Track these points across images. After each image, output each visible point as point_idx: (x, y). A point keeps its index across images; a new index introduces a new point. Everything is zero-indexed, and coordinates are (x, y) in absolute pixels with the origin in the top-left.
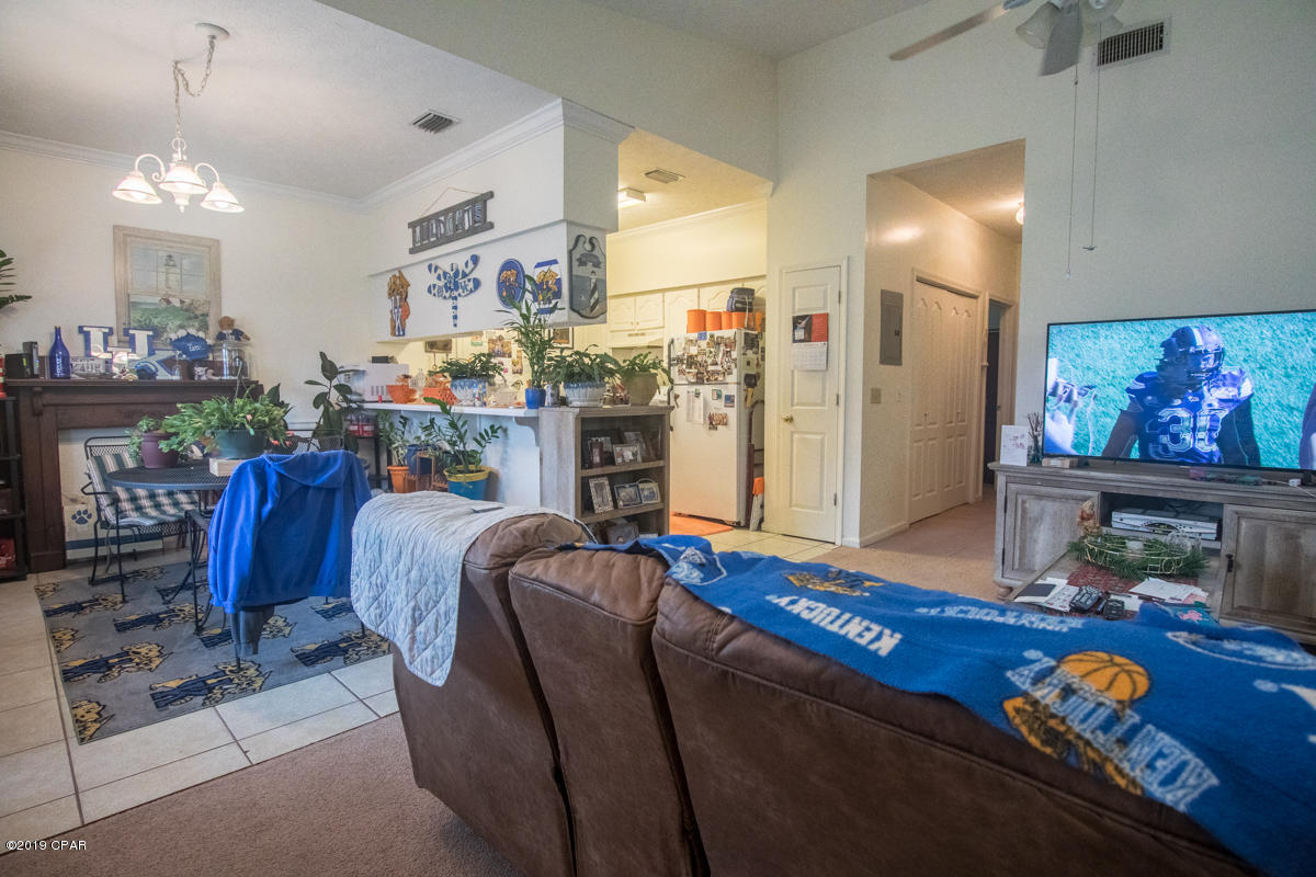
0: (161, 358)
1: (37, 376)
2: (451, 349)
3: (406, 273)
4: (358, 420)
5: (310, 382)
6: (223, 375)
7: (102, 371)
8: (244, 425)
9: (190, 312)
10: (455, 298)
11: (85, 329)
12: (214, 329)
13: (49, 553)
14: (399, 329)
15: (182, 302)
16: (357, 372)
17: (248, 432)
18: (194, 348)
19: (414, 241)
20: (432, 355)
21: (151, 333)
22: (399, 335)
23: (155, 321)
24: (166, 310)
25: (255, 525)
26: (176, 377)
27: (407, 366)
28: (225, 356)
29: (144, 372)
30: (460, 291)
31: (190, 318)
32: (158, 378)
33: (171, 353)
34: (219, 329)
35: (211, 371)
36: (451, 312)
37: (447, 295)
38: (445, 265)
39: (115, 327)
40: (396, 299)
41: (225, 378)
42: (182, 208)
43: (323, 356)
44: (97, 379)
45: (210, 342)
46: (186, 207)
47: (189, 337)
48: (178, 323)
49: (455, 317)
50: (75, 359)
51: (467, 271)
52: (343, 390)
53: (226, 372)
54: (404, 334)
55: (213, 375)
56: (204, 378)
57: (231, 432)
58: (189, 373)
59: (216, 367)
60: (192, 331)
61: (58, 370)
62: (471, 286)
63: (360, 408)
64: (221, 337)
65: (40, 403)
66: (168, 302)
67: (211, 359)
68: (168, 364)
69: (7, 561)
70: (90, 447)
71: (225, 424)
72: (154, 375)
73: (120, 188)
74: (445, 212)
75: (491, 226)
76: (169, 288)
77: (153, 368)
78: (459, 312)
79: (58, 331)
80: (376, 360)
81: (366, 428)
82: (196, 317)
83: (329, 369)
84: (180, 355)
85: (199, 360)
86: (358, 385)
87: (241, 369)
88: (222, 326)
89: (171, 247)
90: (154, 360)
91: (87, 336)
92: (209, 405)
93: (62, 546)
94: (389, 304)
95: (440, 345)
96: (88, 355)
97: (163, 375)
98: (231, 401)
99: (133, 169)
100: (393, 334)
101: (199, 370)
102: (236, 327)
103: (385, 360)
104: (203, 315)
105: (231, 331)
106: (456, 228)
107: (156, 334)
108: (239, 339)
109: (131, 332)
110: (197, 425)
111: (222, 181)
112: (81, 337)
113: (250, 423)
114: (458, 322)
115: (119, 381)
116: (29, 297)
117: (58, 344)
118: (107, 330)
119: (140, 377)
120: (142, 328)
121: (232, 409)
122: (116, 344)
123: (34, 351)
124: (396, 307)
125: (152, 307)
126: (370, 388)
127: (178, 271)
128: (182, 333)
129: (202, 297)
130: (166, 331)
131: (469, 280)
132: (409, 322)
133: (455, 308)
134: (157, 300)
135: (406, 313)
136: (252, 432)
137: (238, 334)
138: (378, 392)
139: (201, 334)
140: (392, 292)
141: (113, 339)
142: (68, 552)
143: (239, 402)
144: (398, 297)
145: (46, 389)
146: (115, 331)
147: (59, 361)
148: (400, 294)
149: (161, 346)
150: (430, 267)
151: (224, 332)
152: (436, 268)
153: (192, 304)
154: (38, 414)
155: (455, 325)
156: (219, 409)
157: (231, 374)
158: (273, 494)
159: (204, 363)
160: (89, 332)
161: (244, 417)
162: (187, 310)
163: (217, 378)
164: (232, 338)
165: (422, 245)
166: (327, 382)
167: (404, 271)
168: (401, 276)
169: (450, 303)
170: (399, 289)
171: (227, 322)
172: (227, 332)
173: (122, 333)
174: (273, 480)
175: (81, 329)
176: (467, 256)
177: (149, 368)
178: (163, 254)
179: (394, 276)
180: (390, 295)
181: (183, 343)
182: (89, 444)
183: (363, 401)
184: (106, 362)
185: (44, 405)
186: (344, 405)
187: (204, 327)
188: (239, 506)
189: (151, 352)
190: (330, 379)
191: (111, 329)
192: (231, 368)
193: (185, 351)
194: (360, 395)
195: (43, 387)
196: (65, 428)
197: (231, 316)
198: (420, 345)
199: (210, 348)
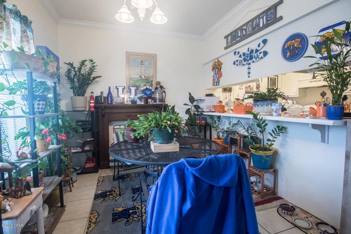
0: (138, 97)
1: (102, 103)
2: (231, 91)
3: (220, 60)
4: (200, 119)
5: (185, 104)
6: (157, 102)
7: (122, 101)
8: (166, 127)
9: (148, 80)
10: (250, 64)
11: (118, 87)
12: (154, 86)
13: (105, 163)
14: (216, 83)
15: (145, 77)
16: (201, 100)
17: (168, 130)
18: (148, 93)
19: (227, 43)
20: (225, 93)
21: (136, 88)
22: (217, 85)
23: (137, 84)
24: (140, 80)
25: (178, 220)
26: (143, 103)
27: (219, 97)
28: (157, 96)
29: (133, 102)
30: (254, 59)
31: (147, 82)
32: (137, 103)
33: (141, 95)
34: (156, 86)
35: (153, 101)
36: (247, 71)
37: (245, 63)
38: (244, 50)
39: (126, 86)
40: (215, 71)
41: (157, 103)
42: (142, 19)
43: (190, 94)
44: (120, 104)
45: (153, 90)
46: (143, 18)
47: (147, 89)
48: (144, 84)
49: (249, 73)
50: (114, 97)
51: (259, 49)
52: (197, 107)
53: (158, 101)
54: (219, 85)
55: (154, 102)
56: (151, 103)
57: (160, 130)
58: (147, 102)
59: (155, 99)
60: (148, 87)
61: (109, 101)
62: (262, 55)
63: (202, 114)
64: (156, 88)
65: (104, 112)
66: (141, 77)
67: (153, 96)
68: (140, 98)
69: (94, 165)
70: (115, 129)
71: (158, 125)
72: (136, 102)
73: (118, 13)
74: (246, 24)
75: (281, 18)
76: (141, 72)
77: (136, 100)
78: (251, 71)
79: (110, 88)
80: (207, 95)
81: (203, 122)
82: (149, 82)
83: (192, 99)
84: (144, 95)
85: (150, 97)
86: (202, 105)
87: (162, 100)
88: (156, 85)
89: (142, 58)
90: (136, 97)
91: (118, 89)
92: (151, 116)
93: (109, 161)
94: (212, 73)
95: (228, 89)
96: (118, 96)
97: (139, 102)
98: (160, 114)
99: (124, 4)
100: (214, 85)
101: (149, 100)
102: (161, 85)
103: (211, 95)
104: (151, 81)
105: (159, 86)
106: (254, 29)
107: (137, 88)
108: (162, 89)
109: (130, 88)
110: (145, 126)
111: (158, 7)
112: (116, 90)
113: (169, 126)
114: (250, 75)
115: (126, 105)
116: (101, 76)
117: (110, 93)
118: (123, 87)
119: (132, 103)
120: (133, 86)
121: (161, 118)
122: (126, 92)
123: (102, 95)
124: (215, 74)
125: (136, 79)
126: (206, 106)
127: (144, 66)
128: (145, 88)
129: (151, 75)
130: (140, 87)
131: (260, 53)
132: (221, 79)
133: (249, 68)
134: (138, 76)
135: (221, 76)
136: (170, 131)
137: (162, 87)
138: (209, 108)
139: (150, 88)
140: (214, 68)
141: (125, 91)
142: (110, 163)
143: (164, 114)
144: (217, 70)
145: (105, 108)
146: (126, 87)
147: (109, 98)
148: (218, 68)
149: (138, 93)
150: (235, 53)
151: (157, 87)
152: (239, 53)
153: (148, 77)
154: (103, 116)
155: (249, 77)
156: (155, 118)
157: (159, 102)
158: (191, 193)
159: (150, 98)
160: (118, 88)
161: (166, 122)
162: (146, 80)
163: (155, 103)
164: (159, 89)
165: (232, 44)
166: (190, 104)
167: (219, 59)
168: (218, 61)
169: (247, 66)
170: (217, 67)
171: (158, 83)
172: (158, 86)
173: (128, 89)
174: (190, 181)
175: (116, 87)
176: (260, 41)
177: (135, 100)
178: (140, 61)
179: (215, 62)
180: (213, 70)
181: (145, 91)
182: (115, 127)
183: (203, 112)
184: (123, 98)
185: (105, 113)
186: (196, 113)
187: (151, 85)
188: (167, 201)
189: (136, 95)
190: (192, 103)
191: (125, 87)
192: (159, 99)
193: (146, 94)
194: (202, 109)
195: (105, 107)
196: (111, 121)
197: (160, 81)
198: (221, 90)
199: (153, 93)
